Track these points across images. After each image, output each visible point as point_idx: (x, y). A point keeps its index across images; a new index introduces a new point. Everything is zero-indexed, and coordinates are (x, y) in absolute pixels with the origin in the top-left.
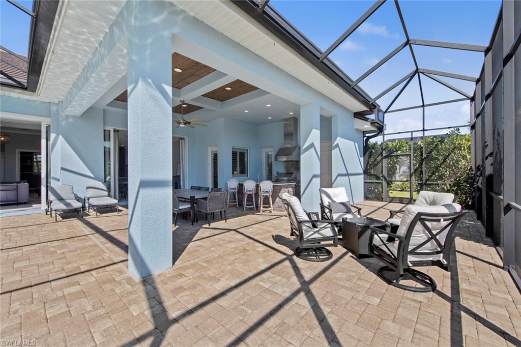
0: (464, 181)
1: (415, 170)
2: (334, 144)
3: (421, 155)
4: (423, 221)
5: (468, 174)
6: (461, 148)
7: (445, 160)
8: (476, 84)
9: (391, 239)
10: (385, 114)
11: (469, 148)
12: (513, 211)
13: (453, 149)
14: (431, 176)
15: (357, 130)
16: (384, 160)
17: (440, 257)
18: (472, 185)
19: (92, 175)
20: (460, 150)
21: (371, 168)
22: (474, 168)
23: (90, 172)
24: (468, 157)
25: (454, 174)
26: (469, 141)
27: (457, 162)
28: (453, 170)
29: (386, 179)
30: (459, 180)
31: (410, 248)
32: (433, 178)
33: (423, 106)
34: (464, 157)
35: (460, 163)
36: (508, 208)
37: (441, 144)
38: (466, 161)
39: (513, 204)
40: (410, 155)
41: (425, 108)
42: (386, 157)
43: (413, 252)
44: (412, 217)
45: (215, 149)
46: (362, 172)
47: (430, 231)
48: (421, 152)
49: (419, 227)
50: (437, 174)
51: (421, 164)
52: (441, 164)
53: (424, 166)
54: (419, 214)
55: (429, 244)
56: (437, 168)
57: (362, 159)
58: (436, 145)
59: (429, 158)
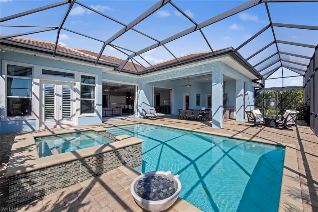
0: (301, 109)
1: (279, 104)
2: (246, 93)
3: (282, 98)
4: (290, 115)
5: (302, 106)
6: (299, 95)
7: (292, 100)
8: (308, 68)
9: (282, 120)
10: (265, 80)
11: (303, 95)
12: (313, 114)
13: (296, 96)
14: (286, 107)
15: (253, 87)
16: (264, 100)
17: (294, 123)
18: (304, 110)
19: (149, 104)
20: (299, 96)
21: (258, 103)
22: (305, 104)
23: (148, 103)
24: (302, 99)
25: (296, 106)
26: (303, 92)
27: (298, 101)
28: (296, 104)
29: (265, 108)
30: (299, 108)
31: (287, 121)
32: (287, 107)
33: (283, 78)
34: (301, 99)
35: (299, 101)
36: (312, 114)
37: (290, 93)
38: (301, 101)
39: (313, 113)
40: (277, 98)
41: (284, 78)
42: (265, 98)
43: (288, 122)
44: (288, 114)
45: (188, 94)
46: (254, 104)
47: (292, 117)
48: (282, 96)
49: (290, 116)
50: (289, 106)
51: (282, 101)
52: (290, 102)
53: (283, 102)
54: (290, 113)
55: (291, 120)
56: (289, 104)
57: (254, 99)
58: (288, 94)
59: (285, 99)
